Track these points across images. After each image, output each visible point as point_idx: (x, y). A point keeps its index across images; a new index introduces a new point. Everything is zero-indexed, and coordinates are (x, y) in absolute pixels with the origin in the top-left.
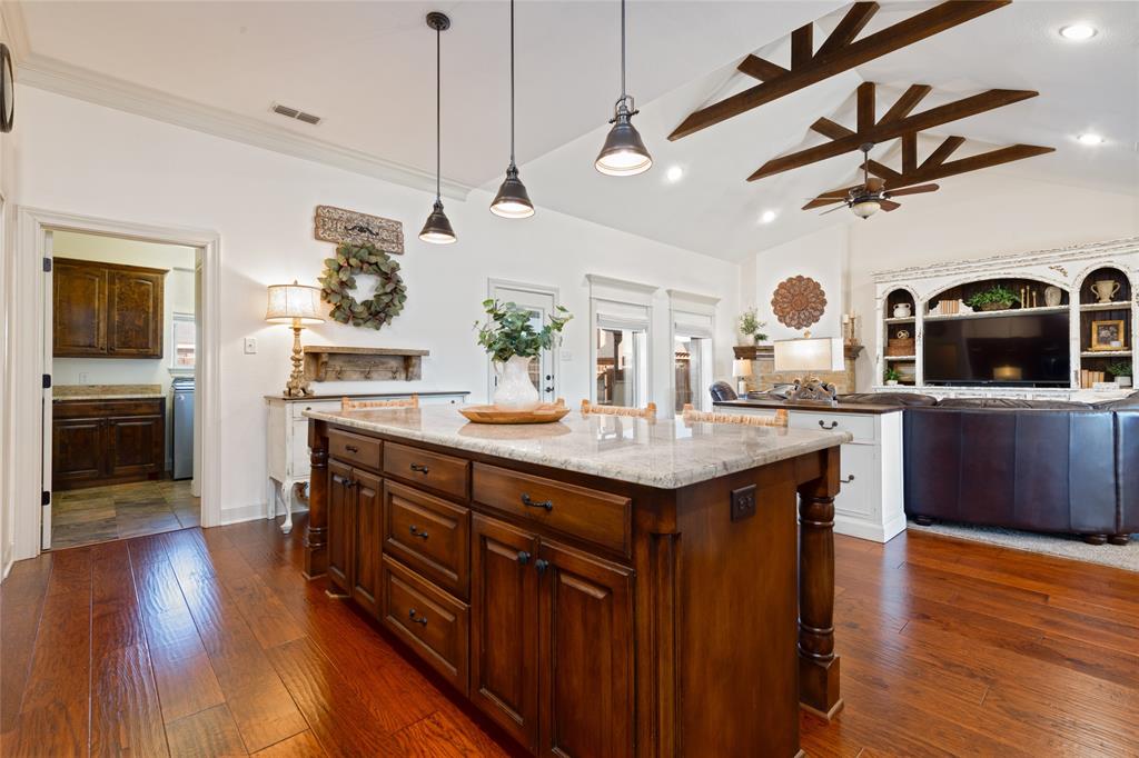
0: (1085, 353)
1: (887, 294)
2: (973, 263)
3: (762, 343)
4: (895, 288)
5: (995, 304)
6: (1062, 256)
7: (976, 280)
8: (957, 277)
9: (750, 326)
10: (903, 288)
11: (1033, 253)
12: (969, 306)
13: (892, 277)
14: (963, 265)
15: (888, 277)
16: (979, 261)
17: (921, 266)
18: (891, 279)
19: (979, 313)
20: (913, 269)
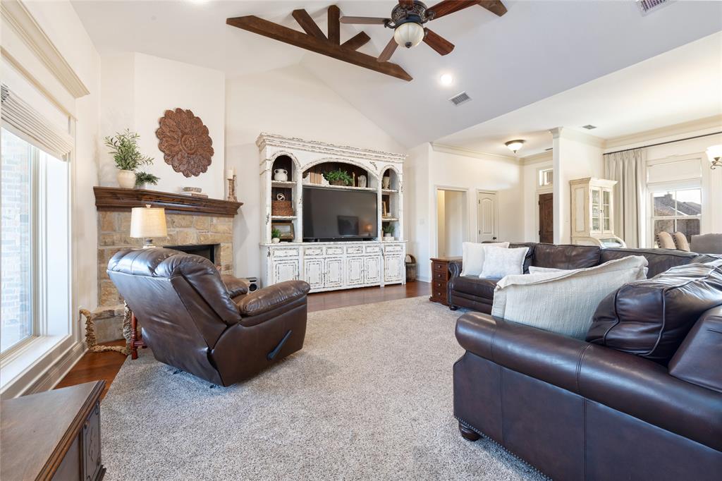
1: (276, 157)
2: (335, 147)
3: (148, 186)
4: (283, 153)
5: (341, 181)
6: (376, 156)
7: (335, 161)
8: (326, 156)
9: (126, 158)
10: (289, 155)
11: (365, 150)
12: (327, 180)
13: (281, 142)
14: (330, 148)
15: (277, 142)
16: (339, 147)
17: (304, 140)
18: (278, 143)
19: (331, 186)
20: (298, 140)
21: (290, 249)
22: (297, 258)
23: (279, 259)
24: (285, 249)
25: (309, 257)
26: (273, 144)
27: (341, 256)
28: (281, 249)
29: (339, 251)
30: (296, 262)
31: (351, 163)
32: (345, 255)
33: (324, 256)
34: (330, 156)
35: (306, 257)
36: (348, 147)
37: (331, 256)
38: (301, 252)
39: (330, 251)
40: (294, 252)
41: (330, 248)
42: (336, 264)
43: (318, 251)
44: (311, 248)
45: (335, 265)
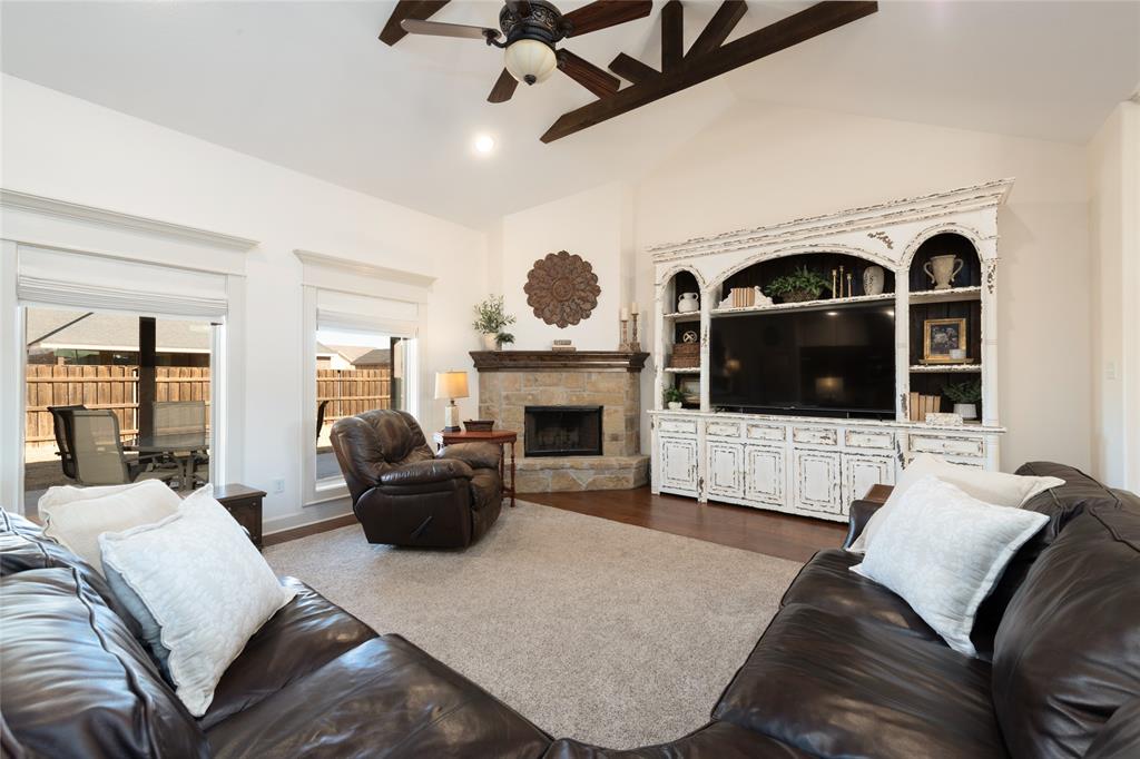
0: (916, 367)
1: (669, 277)
2: (771, 229)
3: (506, 347)
4: (678, 270)
5: (799, 293)
6: (885, 216)
7: (774, 256)
8: (751, 252)
9: (491, 321)
10: (687, 269)
11: (847, 213)
12: (767, 295)
13: (675, 253)
14: (759, 234)
15: (669, 254)
16: (778, 227)
17: (706, 237)
18: (672, 256)
19: (780, 306)
20: (697, 241)
21: (684, 421)
22: (694, 436)
23: (668, 435)
24: (675, 420)
25: (715, 438)
26: (662, 259)
27: (779, 444)
28: (670, 420)
29: (777, 434)
30: (693, 442)
31: (810, 250)
32: (790, 444)
33: (744, 440)
34: (761, 250)
35: (709, 437)
36: (798, 222)
37: (755, 442)
38: (701, 428)
39: (756, 433)
40: (690, 427)
41: (756, 426)
42: (769, 459)
43: (732, 430)
44: (717, 423)
45: (765, 462)
